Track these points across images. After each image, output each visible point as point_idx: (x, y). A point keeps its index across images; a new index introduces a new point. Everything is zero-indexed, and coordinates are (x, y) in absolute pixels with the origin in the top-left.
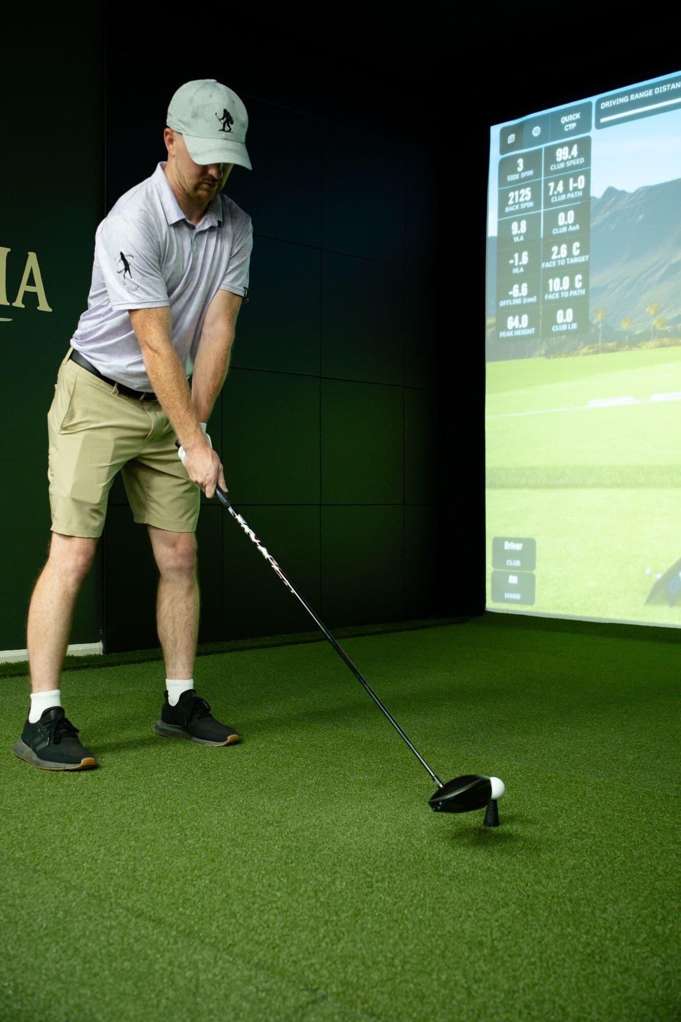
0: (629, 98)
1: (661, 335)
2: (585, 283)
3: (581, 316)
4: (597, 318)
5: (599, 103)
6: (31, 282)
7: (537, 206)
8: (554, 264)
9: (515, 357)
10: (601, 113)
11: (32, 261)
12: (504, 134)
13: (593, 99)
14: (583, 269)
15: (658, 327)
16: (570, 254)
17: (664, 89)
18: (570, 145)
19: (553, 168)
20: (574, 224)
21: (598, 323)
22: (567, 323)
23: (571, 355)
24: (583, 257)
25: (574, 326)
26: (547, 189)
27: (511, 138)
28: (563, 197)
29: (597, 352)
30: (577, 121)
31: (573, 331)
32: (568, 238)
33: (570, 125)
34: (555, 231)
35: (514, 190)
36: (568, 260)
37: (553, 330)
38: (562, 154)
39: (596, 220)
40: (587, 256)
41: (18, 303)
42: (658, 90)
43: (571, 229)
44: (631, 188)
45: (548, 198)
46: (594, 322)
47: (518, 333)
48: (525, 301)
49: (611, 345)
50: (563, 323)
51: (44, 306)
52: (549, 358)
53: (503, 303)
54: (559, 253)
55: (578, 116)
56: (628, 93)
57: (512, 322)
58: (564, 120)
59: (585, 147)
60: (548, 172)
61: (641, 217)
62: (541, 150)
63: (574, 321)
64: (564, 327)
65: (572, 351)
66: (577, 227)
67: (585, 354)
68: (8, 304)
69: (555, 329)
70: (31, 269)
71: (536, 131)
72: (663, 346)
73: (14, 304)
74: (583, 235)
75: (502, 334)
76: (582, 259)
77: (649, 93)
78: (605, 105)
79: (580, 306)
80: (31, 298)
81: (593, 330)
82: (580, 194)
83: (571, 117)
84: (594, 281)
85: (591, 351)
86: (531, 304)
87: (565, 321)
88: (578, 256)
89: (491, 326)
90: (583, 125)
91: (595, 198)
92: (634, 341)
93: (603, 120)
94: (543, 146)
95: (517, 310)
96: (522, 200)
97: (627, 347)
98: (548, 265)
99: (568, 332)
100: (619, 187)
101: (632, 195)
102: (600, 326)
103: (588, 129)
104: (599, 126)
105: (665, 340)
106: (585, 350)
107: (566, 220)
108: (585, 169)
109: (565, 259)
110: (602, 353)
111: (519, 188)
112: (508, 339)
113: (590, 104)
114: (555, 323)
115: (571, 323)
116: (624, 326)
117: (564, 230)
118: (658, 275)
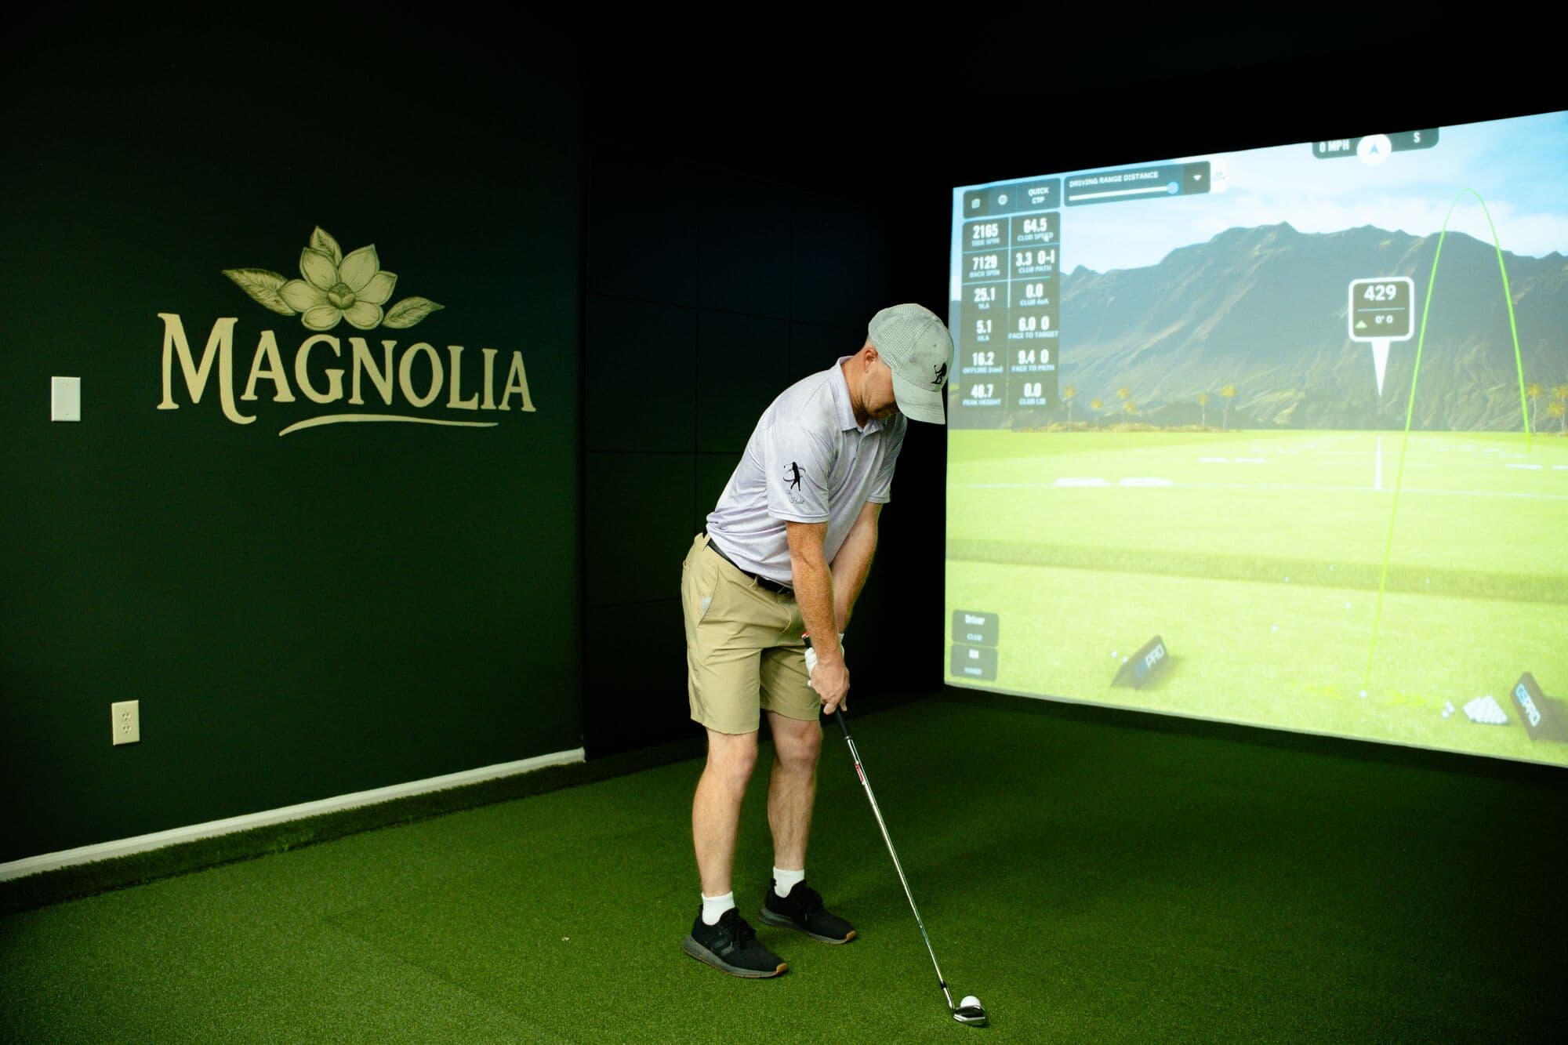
0: (1099, 180)
1: (1132, 419)
2: (1053, 359)
3: (1050, 390)
4: (1066, 395)
5: (1067, 181)
6: (516, 383)
7: (1004, 275)
8: (1022, 337)
9: (978, 428)
10: (1070, 191)
11: (518, 361)
12: (968, 197)
13: (1062, 176)
14: (1053, 346)
15: (1129, 411)
16: (1038, 328)
17: (1133, 177)
18: (1038, 217)
19: (1020, 238)
20: (1042, 298)
21: (1068, 401)
22: (1035, 398)
23: (1039, 431)
24: (1052, 333)
25: (1043, 401)
26: (1014, 260)
27: (976, 203)
28: (1031, 270)
29: (1066, 430)
30: (1045, 195)
31: (1041, 407)
32: (1037, 312)
33: (1038, 198)
34: (1023, 303)
35: (979, 255)
36: (1037, 333)
37: (1021, 403)
38: (1029, 226)
39: (1065, 298)
40: (1057, 333)
41: (504, 406)
42: (1127, 178)
43: (1040, 302)
44: (1102, 270)
45: (1015, 269)
46: (1064, 399)
47: (983, 403)
48: (991, 370)
49: (1080, 424)
50: (1030, 397)
51: (528, 406)
52: (1016, 431)
53: (966, 371)
54: (1026, 326)
55: (1046, 190)
56: (1098, 176)
57: (978, 391)
58: (1032, 192)
59: (1054, 222)
60: (1015, 242)
61: (1112, 299)
62: (1007, 219)
63: (1042, 396)
64: (1032, 402)
65: (1041, 426)
66: (1046, 301)
67: (1054, 431)
68: (494, 408)
69: (1022, 402)
70: (517, 370)
71: (1003, 200)
72: (1134, 430)
73: (500, 408)
74: (1052, 309)
75: (966, 402)
76: (1052, 334)
77: (1118, 179)
78: (1073, 184)
79: (1050, 383)
80: (516, 399)
81: (1062, 407)
82: (1049, 268)
83: (1039, 191)
84: (1064, 358)
85: (1060, 428)
86: (997, 375)
87: (1032, 395)
88: (1047, 331)
89: (954, 392)
90: (1052, 200)
91: (1063, 274)
92: (1105, 423)
93: (1072, 198)
94: (1010, 215)
95: (983, 379)
96: (987, 267)
97: (1097, 428)
98: (1015, 336)
99: (1035, 407)
100: (1090, 268)
101: (1104, 276)
102: (1069, 404)
103: (1057, 205)
104: (1068, 203)
105: (1137, 425)
106: (1054, 426)
107: (1035, 293)
108: (1054, 246)
109: (1034, 332)
110: (1071, 431)
111: (984, 255)
112: (972, 408)
113: (1058, 181)
114: (1023, 396)
115: (1039, 398)
116: (1095, 406)
117: (1033, 302)
118: (1129, 360)
